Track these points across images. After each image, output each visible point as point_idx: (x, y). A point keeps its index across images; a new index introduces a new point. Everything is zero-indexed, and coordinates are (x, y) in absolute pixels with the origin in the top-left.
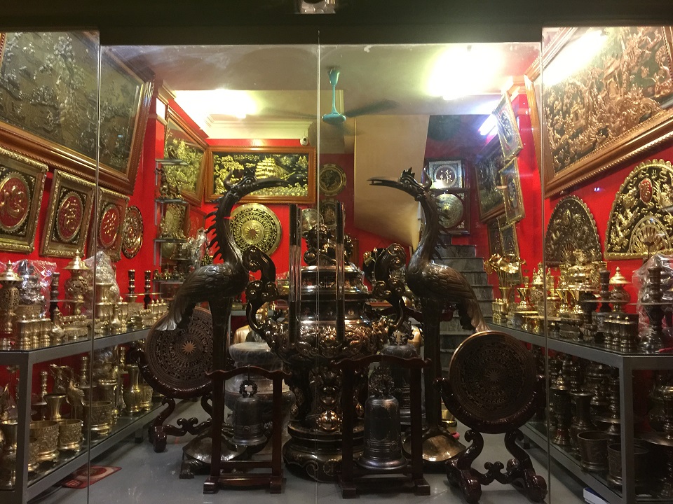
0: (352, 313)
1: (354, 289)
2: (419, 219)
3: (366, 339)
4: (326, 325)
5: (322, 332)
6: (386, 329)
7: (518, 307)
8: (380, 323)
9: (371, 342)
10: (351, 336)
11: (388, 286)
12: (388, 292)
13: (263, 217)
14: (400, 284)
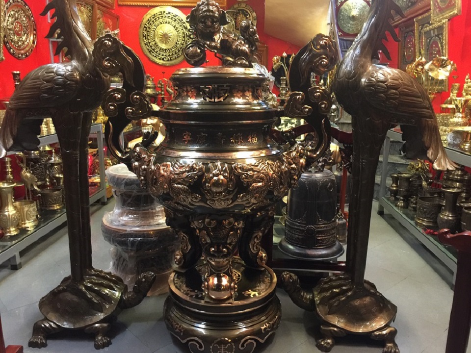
0: (255, 141)
1: (259, 104)
2: (328, 24)
3: (274, 179)
4: (213, 160)
5: (208, 170)
6: (302, 161)
7: (451, 120)
8: (294, 153)
9: (281, 184)
10: (252, 176)
11: (307, 100)
12: (307, 108)
13: (175, 20)
14: (325, 96)
